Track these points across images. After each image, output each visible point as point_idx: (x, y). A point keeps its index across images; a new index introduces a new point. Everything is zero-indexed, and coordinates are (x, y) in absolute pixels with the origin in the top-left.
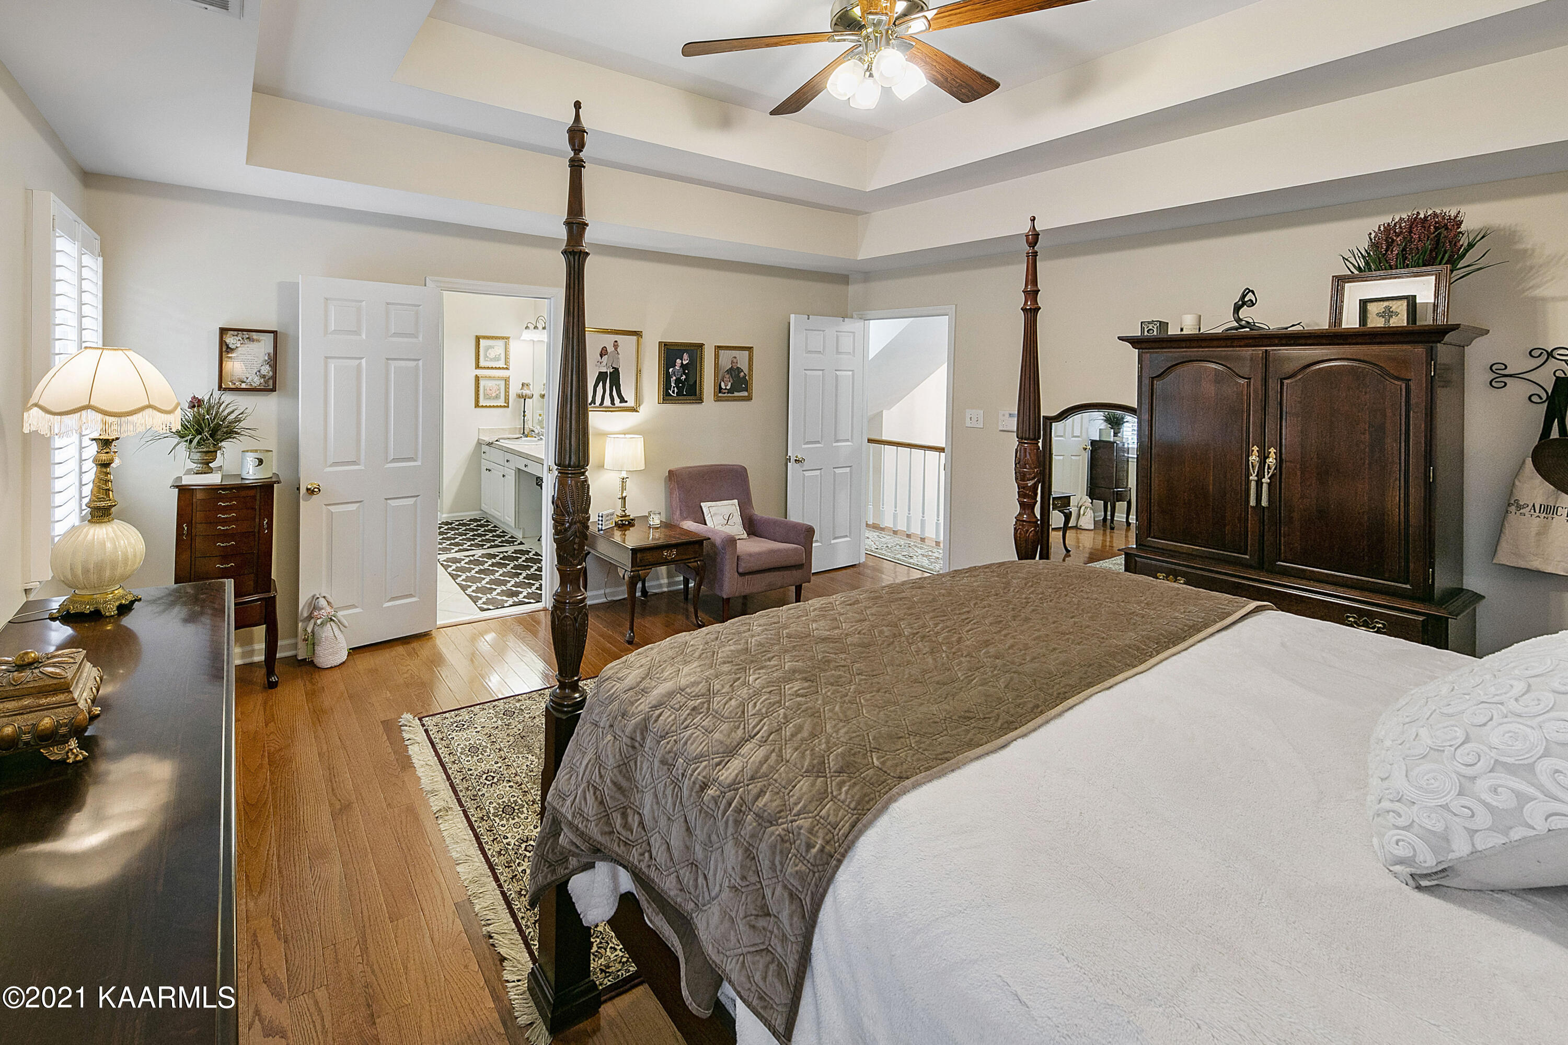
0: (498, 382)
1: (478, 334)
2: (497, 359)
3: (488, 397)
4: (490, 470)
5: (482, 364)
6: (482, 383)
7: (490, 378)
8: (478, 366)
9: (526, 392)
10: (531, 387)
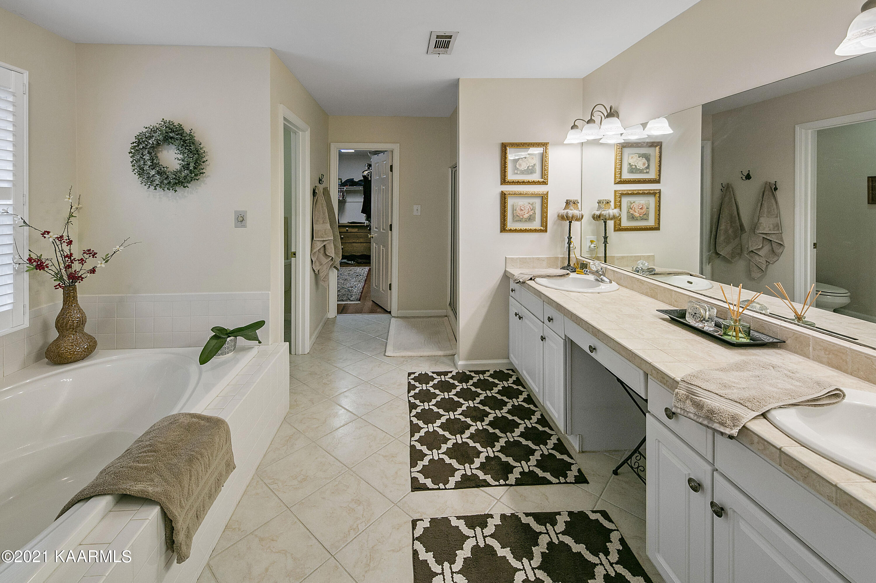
0: (531, 200)
1: (504, 141)
2: (530, 171)
3: (517, 219)
4: (520, 318)
5: (510, 177)
6: (510, 202)
7: (520, 195)
8: (504, 181)
9: (572, 211)
10: (579, 205)
